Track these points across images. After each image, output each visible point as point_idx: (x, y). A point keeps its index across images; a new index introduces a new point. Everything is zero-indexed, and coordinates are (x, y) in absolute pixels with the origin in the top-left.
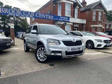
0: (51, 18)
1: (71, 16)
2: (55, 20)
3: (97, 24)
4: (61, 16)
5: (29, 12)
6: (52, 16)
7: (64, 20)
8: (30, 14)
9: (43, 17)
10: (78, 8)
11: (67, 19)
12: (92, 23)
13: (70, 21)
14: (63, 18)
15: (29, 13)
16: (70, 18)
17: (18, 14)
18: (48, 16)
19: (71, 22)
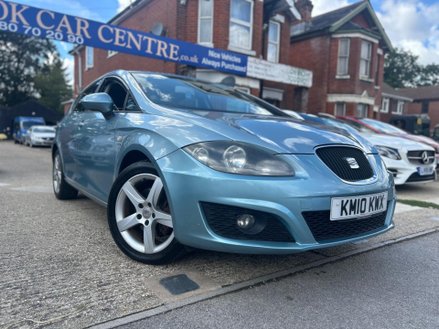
0: (168, 51)
1: (254, 53)
2: (183, 62)
3: (352, 92)
4: (212, 49)
5: (65, 18)
6: (172, 46)
7: (223, 64)
8: (68, 26)
9: (132, 44)
10: (281, 24)
11: (236, 64)
12: (334, 87)
13: (248, 74)
14: (218, 56)
15: (64, 23)
16: (250, 59)
17: (8, 23)
18: (153, 42)
19: (254, 75)
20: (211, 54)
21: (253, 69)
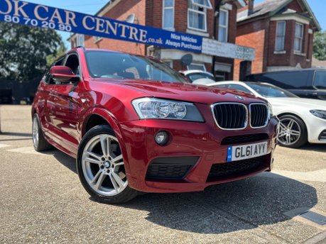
0: (138, 35)
1: (207, 35)
2: (151, 44)
3: (288, 65)
4: (173, 33)
5: (56, 11)
6: (142, 31)
7: (183, 44)
8: (59, 17)
9: (110, 30)
10: (229, 11)
11: (193, 44)
12: (272, 61)
13: (203, 52)
14: (179, 38)
15: (56, 15)
16: (204, 40)
18: (126, 28)
19: (207, 52)
20: (173, 36)
21: (207, 48)
